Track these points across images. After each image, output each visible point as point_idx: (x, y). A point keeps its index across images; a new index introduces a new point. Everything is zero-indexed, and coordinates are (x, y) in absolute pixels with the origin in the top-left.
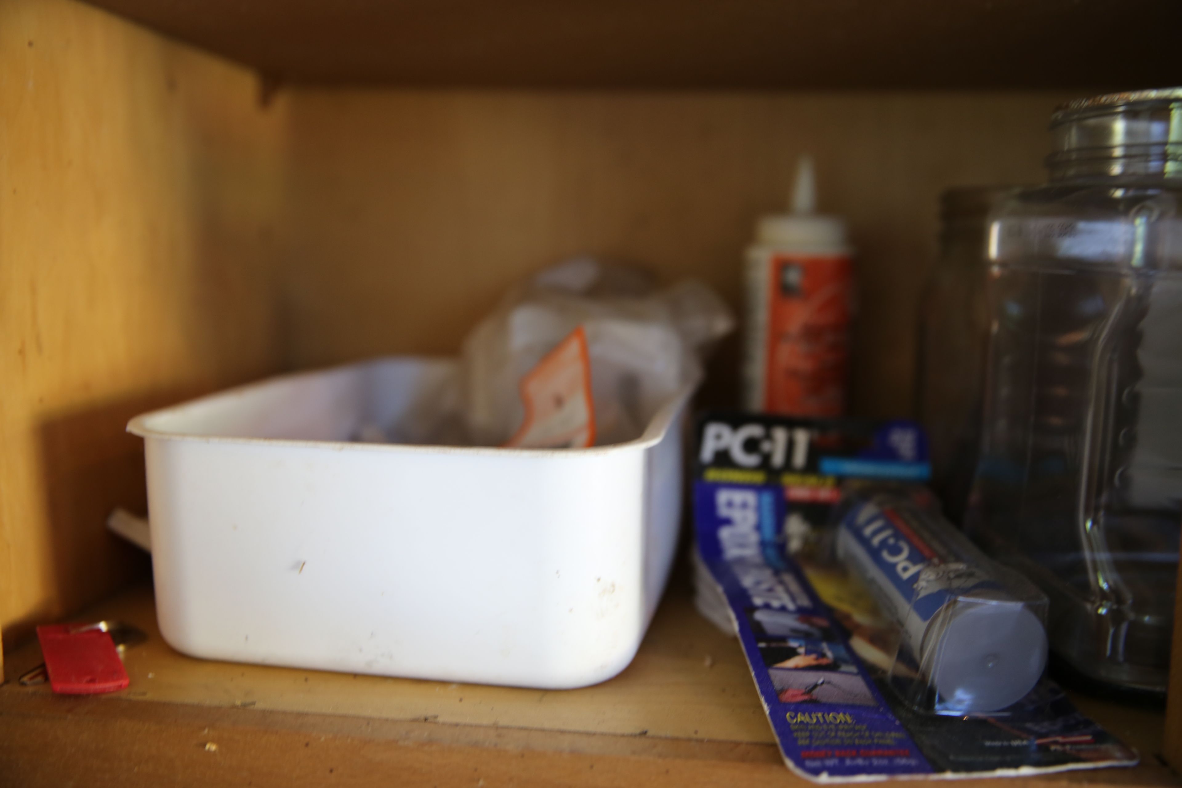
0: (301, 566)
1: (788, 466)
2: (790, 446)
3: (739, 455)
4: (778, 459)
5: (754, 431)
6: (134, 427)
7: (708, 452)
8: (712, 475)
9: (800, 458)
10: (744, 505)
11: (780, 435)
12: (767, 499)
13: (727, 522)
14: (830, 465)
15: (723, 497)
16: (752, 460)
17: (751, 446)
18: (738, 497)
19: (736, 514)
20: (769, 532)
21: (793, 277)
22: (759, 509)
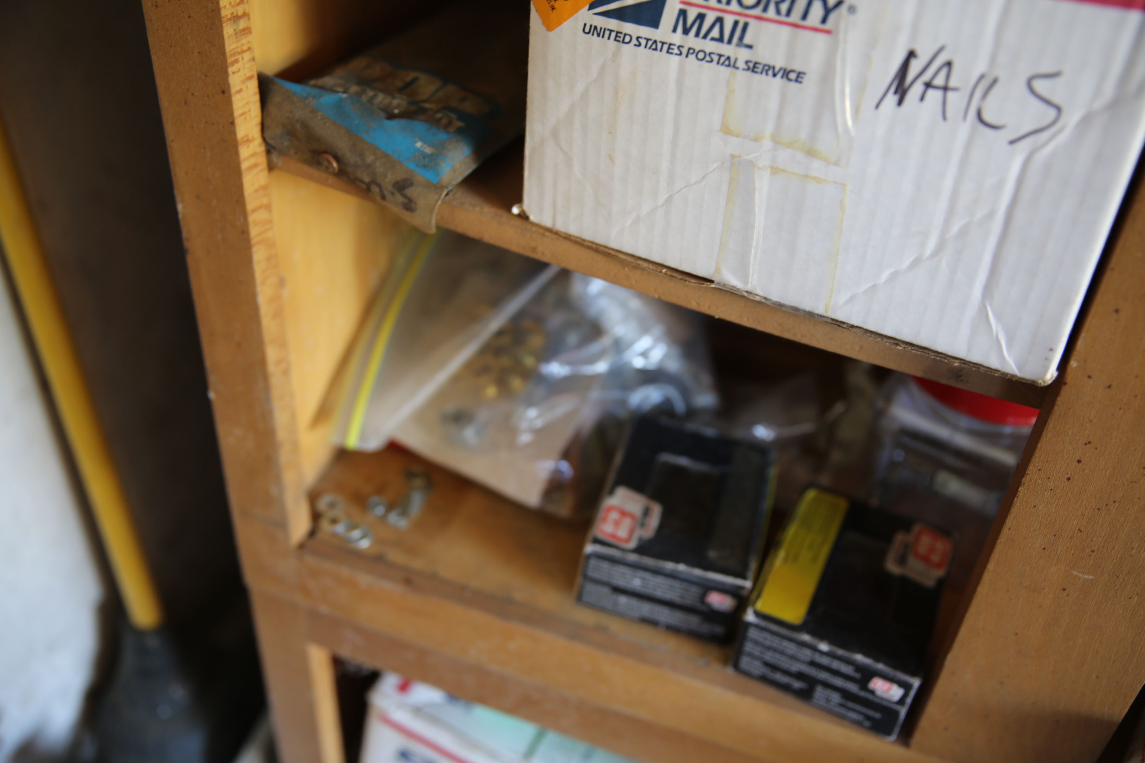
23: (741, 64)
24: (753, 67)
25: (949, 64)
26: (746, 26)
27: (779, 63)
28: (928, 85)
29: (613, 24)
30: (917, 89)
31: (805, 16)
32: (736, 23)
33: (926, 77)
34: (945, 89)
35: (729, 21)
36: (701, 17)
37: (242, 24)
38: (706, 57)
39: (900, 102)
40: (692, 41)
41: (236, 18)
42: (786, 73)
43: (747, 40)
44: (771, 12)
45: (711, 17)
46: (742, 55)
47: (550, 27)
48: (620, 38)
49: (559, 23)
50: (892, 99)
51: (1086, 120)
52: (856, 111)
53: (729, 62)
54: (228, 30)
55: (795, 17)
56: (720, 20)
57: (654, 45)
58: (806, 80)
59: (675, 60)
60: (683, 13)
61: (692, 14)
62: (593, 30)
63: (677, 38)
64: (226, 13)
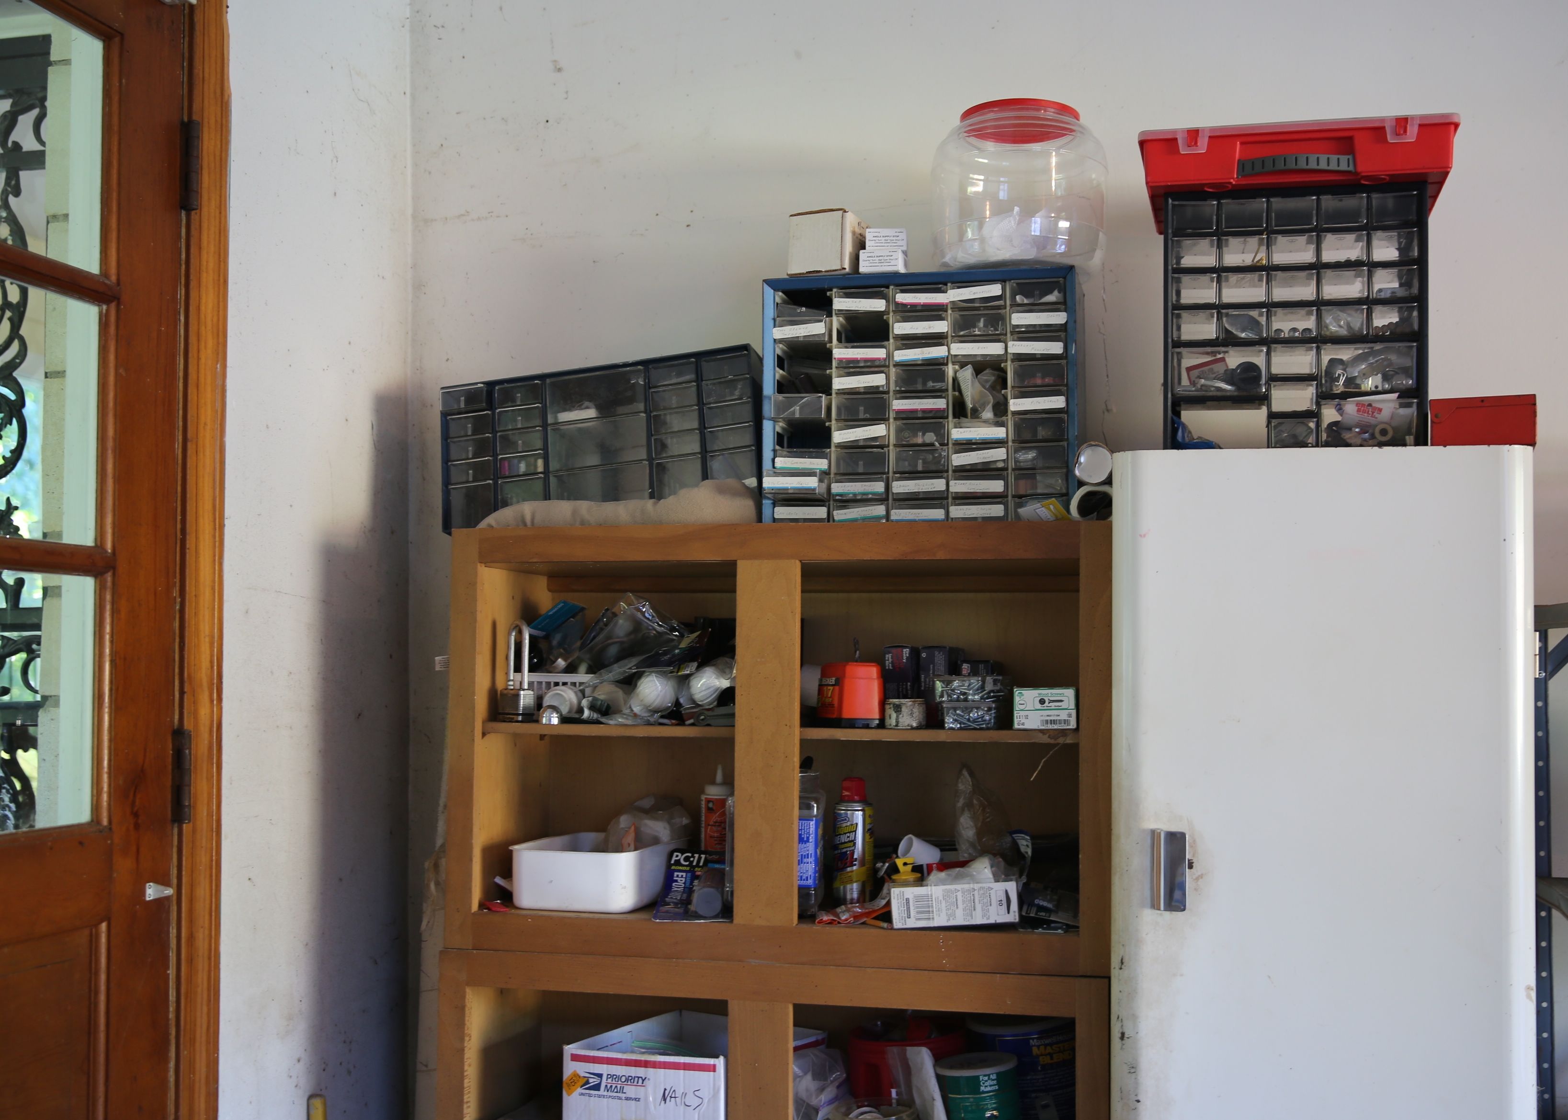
0: (551, 882)
1: (698, 865)
2: (700, 859)
3: (682, 862)
4: (694, 864)
5: (690, 855)
6: (510, 848)
7: (672, 862)
8: (673, 867)
9: (701, 864)
10: (682, 877)
11: (697, 856)
12: (689, 874)
13: (676, 881)
14: (710, 865)
15: (676, 874)
16: (687, 863)
17: (686, 859)
18: (680, 874)
19: (679, 879)
20: (688, 884)
21: (711, 805)
22: (686, 878)
23: (623, 1098)
24: (627, 1099)
25: (674, 1091)
26: (623, 1087)
27: (633, 1097)
28: (671, 1097)
29: (587, 1091)
30: (668, 1099)
31: (638, 1083)
32: (621, 1087)
33: (670, 1095)
34: (675, 1097)
35: (619, 1086)
36: (611, 1086)
37: (469, 1104)
38: (614, 1098)
39: (665, 1103)
40: (610, 1094)
41: (467, 1102)
42: (635, 1099)
43: (624, 1091)
44: (629, 1083)
45: (614, 1086)
46: (623, 1096)
47: (569, 1095)
48: (590, 1096)
49: (571, 1094)
50: (663, 1102)
51: (709, 1101)
52: (655, 1107)
53: (620, 1098)
54: (465, 1106)
55: (635, 1084)
56: (616, 1087)
57: (599, 1096)
58: (641, 1100)
59: (606, 1100)
60: (606, 1086)
61: (609, 1086)
62: (582, 1094)
63: (606, 1093)
64: (465, 1100)
